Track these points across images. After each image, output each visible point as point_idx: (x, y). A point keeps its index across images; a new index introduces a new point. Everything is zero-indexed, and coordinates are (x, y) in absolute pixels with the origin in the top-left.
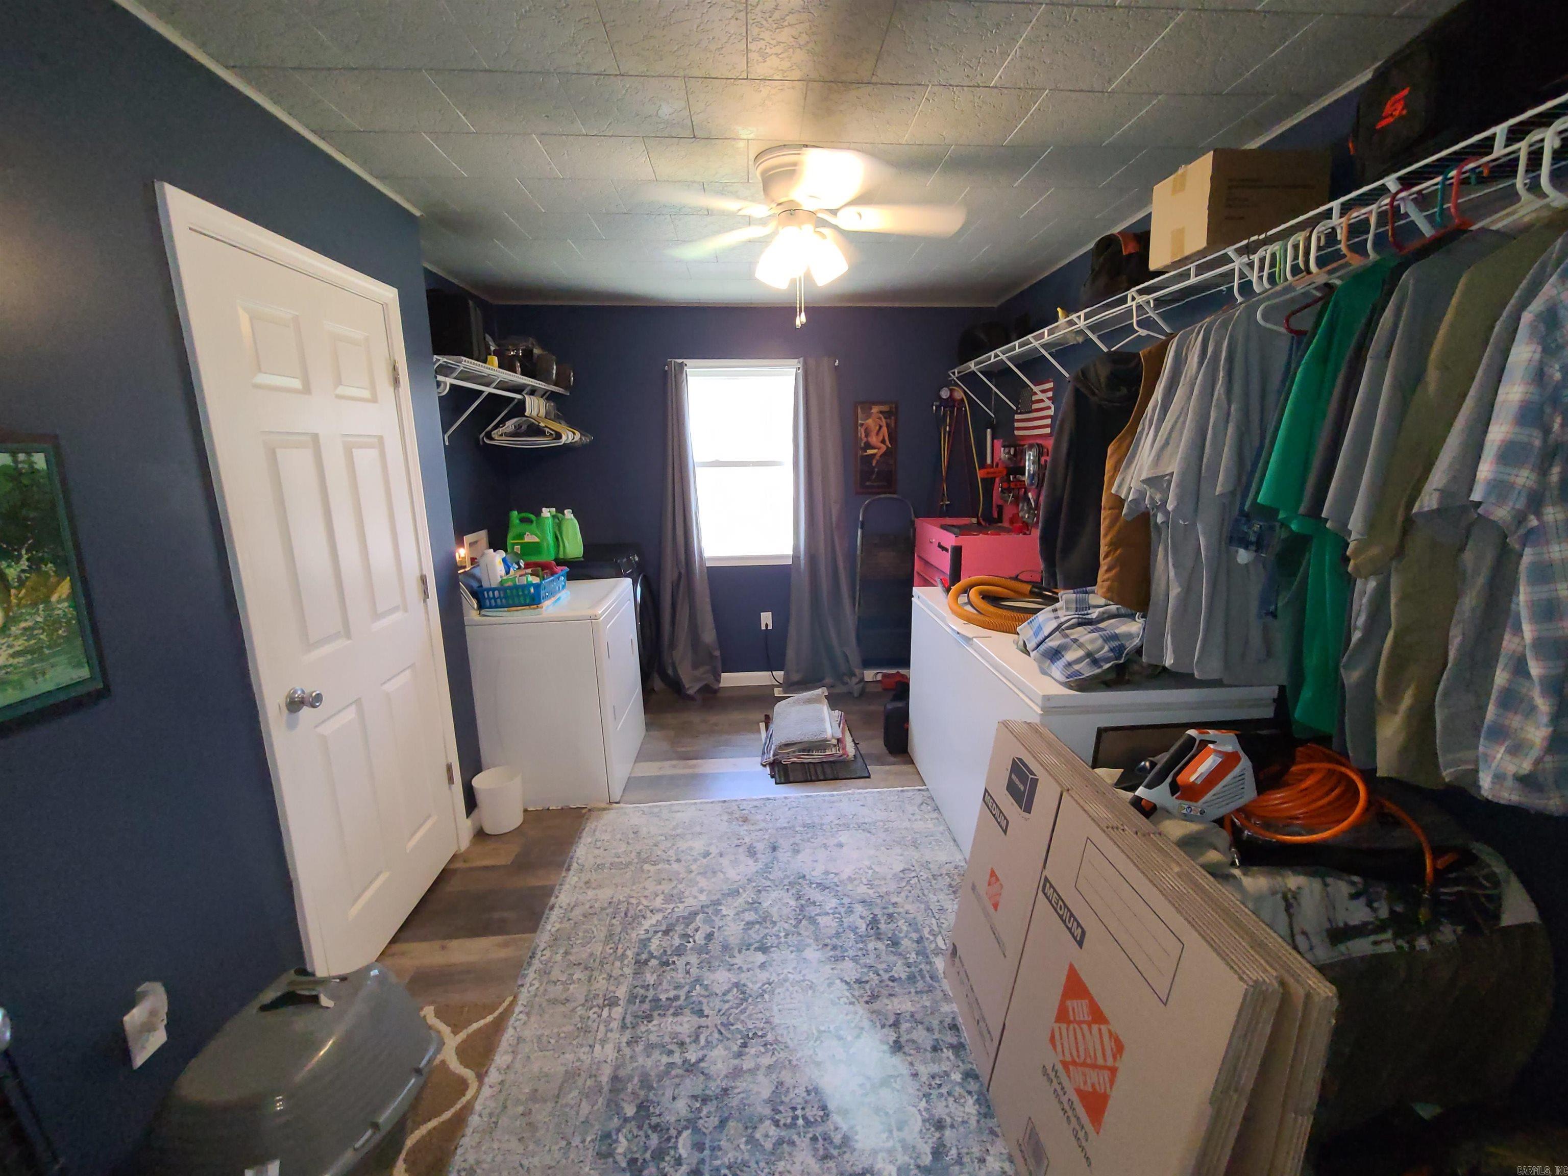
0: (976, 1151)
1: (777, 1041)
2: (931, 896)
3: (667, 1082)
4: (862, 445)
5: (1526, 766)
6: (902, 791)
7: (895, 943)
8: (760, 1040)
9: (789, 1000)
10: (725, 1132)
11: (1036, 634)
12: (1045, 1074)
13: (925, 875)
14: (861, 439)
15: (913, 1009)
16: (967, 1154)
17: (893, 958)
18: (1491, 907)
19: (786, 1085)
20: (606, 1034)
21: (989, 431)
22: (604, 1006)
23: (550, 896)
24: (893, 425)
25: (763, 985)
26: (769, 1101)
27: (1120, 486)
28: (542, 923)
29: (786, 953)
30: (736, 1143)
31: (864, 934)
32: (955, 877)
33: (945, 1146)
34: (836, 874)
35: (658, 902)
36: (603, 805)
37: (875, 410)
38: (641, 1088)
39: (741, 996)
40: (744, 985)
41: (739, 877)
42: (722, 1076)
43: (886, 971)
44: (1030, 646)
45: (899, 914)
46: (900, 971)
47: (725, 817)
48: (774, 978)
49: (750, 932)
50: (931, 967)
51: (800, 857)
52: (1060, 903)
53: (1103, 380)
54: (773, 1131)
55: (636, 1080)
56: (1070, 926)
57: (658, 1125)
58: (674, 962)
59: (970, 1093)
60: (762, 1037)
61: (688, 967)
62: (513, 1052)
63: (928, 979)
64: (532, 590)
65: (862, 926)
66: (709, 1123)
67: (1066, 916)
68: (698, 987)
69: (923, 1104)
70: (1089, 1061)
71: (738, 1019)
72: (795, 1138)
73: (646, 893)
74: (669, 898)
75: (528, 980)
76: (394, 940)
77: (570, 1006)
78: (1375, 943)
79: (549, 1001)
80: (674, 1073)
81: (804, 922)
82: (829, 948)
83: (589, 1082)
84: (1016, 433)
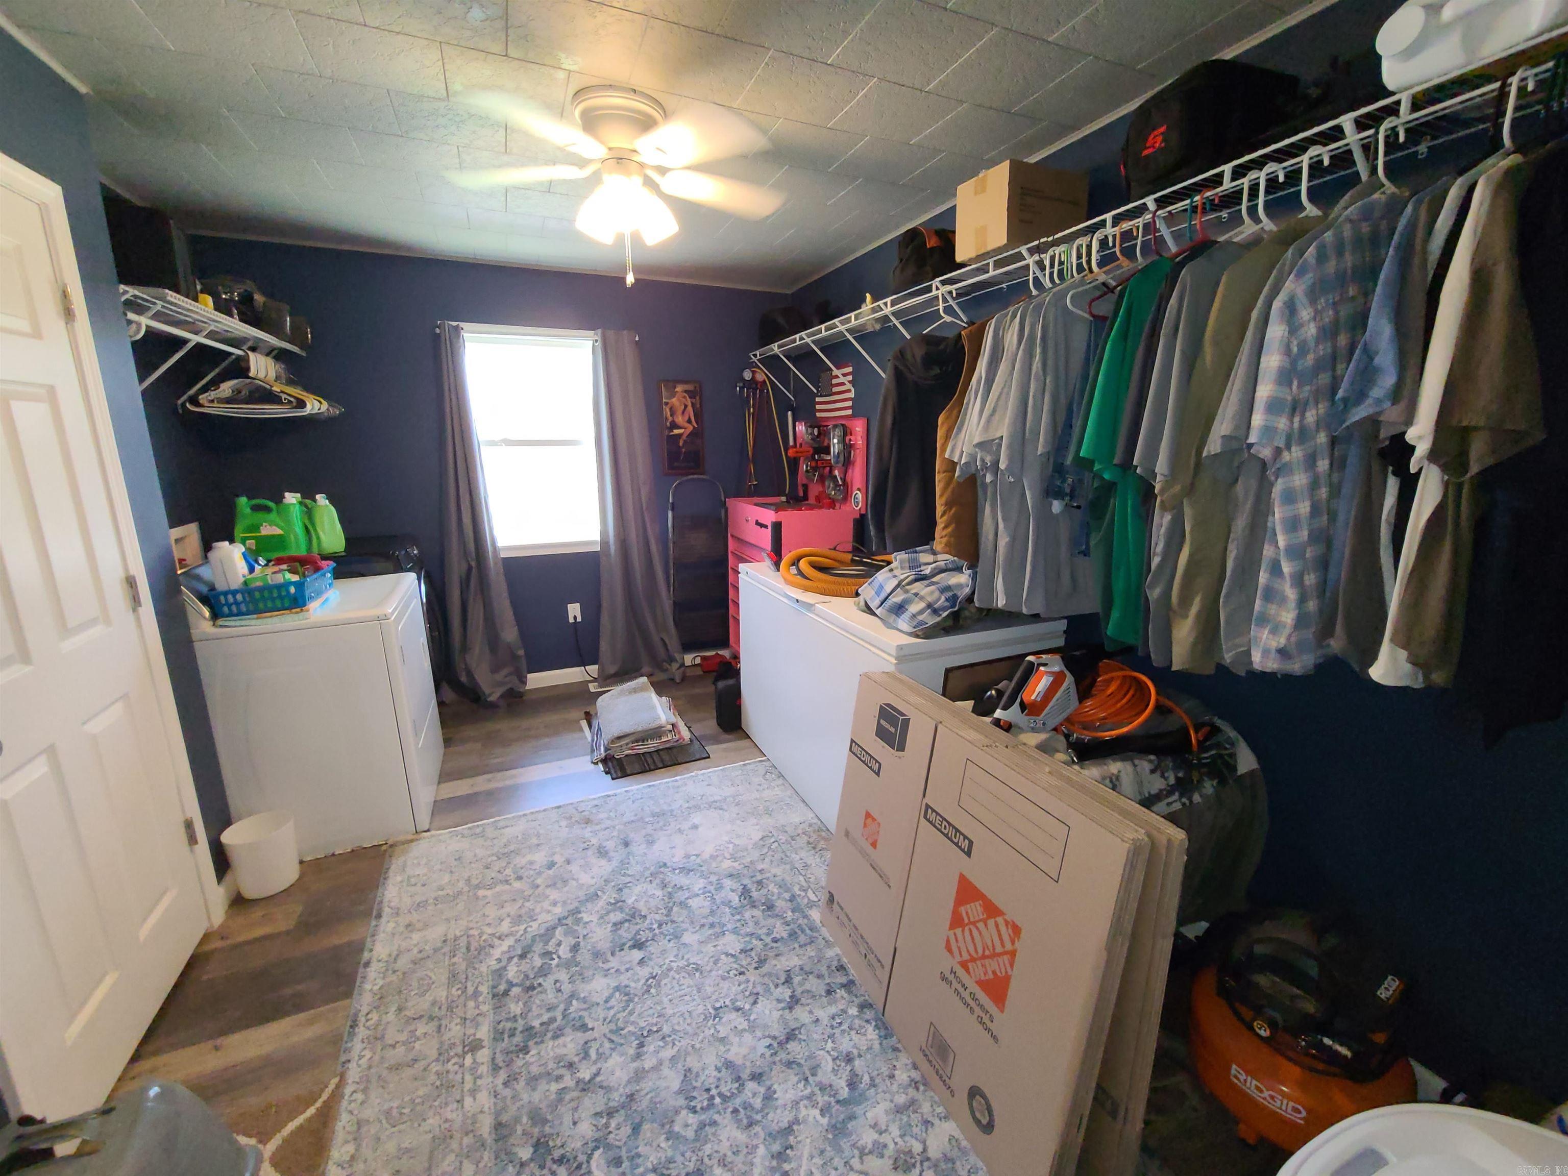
0: (885, 1070)
1: (674, 1031)
2: (793, 856)
3: (562, 1109)
4: (668, 424)
5: (1283, 641)
6: (744, 765)
7: (770, 907)
8: (656, 1035)
9: (677, 988)
10: (641, 1137)
11: (878, 594)
12: (944, 978)
13: (783, 838)
14: (666, 418)
15: (801, 963)
16: (878, 1075)
17: (771, 921)
18: (1232, 762)
19: (695, 1071)
20: (475, 1083)
21: (790, 413)
22: (465, 1053)
23: (361, 950)
24: (698, 406)
25: (647, 980)
26: (680, 1092)
27: (952, 451)
28: (358, 984)
29: (663, 943)
30: (655, 1144)
31: (739, 905)
32: (812, 834)
33: (857, 1075)
34: (697, 855)
35: (505, 927)
36: (410, 837)
37: (679, 388)
38: (534, 1124)
39: (626, 998)
40: (627, 986)
41: (595, 880)
42: (624, 1083)
43: (768, 934)
44: (873, 606)
45: (768, 879)
46: (781, 931)
47: (564, 823)
48: (657, 970)
49: (619, 932)
50: (809, 919)
51: (656, 846)
52: (944, 823)
53: (919, 359)
54: (692, 1119)
55: (525, 1120)
56: (956, 841)
57: (563, 1157)
58: (540, 985)
59: (868, 1021)
60: (657, 1031)
61: (558, 985)
62: (355, 1139)
63: (808, 931)
64: (292, 590)
65: (735, 899)
66: (620, 1133)
67: (952, 832)
68: (574, 1002)
69: (830, 1045)
70: (987, 953)
71: (627, 1022)
72: (716, 1117)
73: (488, 921)
74: (518, 920)
75: (355, 1054)
76: (136, 1058)
77: (421, 1065)
78: (1169, 804)
79: (390, 1069)
80: (568, 1097)
81: (675, 909)
82: (707, 927)
83: (467, 1141)
84: (818, 414)
